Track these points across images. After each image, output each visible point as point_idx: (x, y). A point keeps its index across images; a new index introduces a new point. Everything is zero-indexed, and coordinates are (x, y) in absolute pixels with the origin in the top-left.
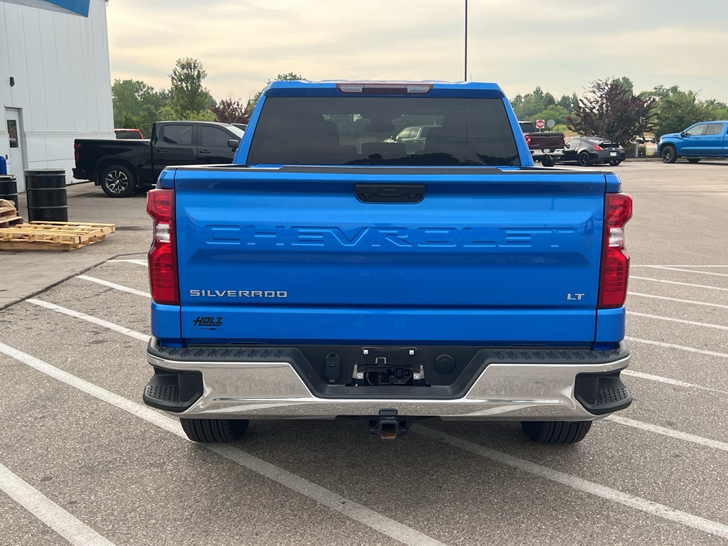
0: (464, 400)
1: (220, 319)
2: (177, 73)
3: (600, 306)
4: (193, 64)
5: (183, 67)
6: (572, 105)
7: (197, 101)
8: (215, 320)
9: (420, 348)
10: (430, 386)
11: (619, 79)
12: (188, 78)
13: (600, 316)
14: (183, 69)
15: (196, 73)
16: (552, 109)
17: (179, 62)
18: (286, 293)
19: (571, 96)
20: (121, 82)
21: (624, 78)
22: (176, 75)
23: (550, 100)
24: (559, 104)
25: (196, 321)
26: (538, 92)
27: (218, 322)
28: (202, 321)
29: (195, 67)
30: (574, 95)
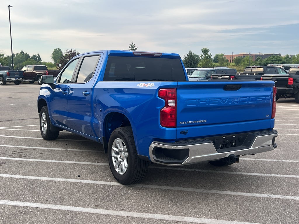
0: (251, 148)
1: (187, 131)
3: (272, 118)
6: (38, 59)
8: (186, 132)
9: (238, 134)
10: (237, 146)
11: (56, 49)
16: (29, 60)
18: (206, 120)
19: (37, 55)
21: (58, 49)
23: (27, 56)
24: (32, 58)
25: (181, 133)
26: (22, 52)
27: (187, 132)
28: (183, 132)
30: (38, 55)
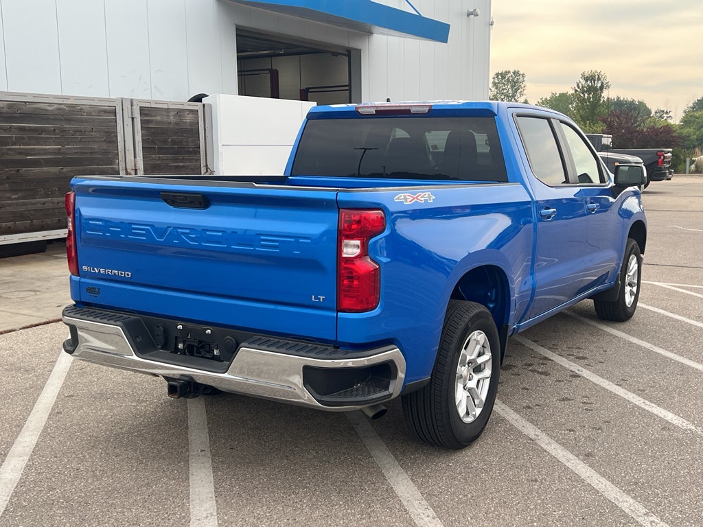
0: (226, 375)
2: (580, 85)
3: (340, 309)
4: (597, 77)
5: (587, 79)
7: (597, 112)
8: (97, 290)
9: (215, 328)
12: (591, 89)
13: (340, 318)
14: (587, 81)
15: (599, 85)
17: (583, 75)
20: (557, 95)
22: (579, 87)
25: (87, 290)
28: (91, 290)
29: (599, 79)
